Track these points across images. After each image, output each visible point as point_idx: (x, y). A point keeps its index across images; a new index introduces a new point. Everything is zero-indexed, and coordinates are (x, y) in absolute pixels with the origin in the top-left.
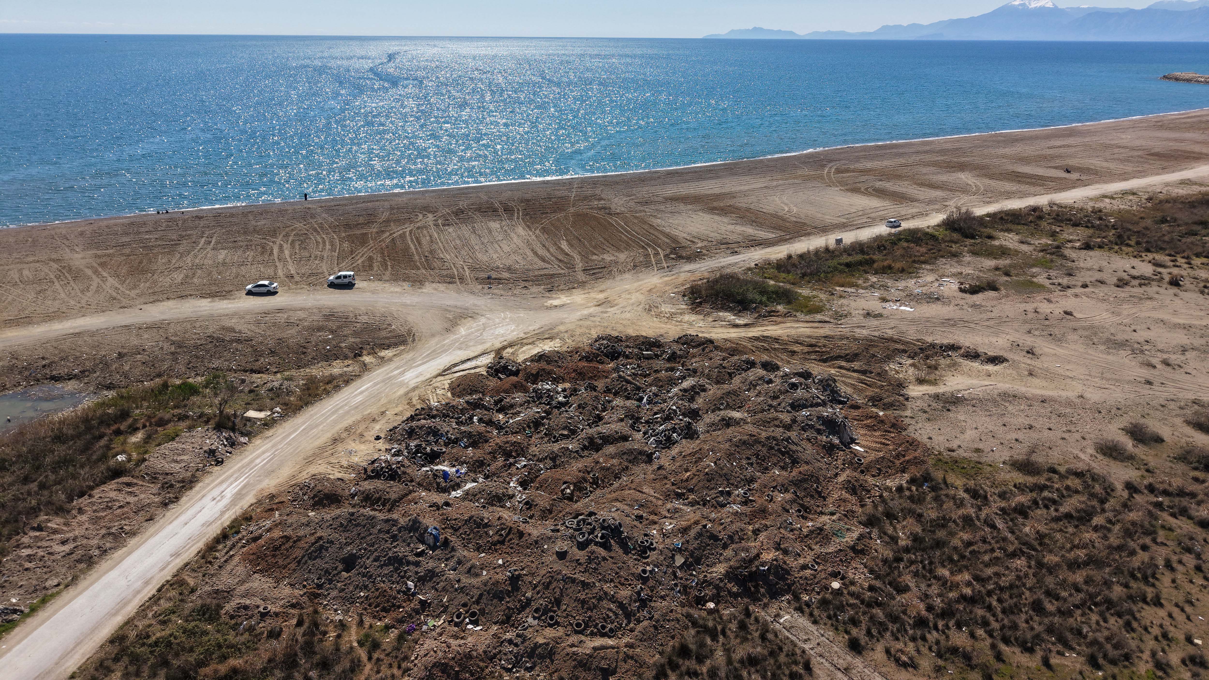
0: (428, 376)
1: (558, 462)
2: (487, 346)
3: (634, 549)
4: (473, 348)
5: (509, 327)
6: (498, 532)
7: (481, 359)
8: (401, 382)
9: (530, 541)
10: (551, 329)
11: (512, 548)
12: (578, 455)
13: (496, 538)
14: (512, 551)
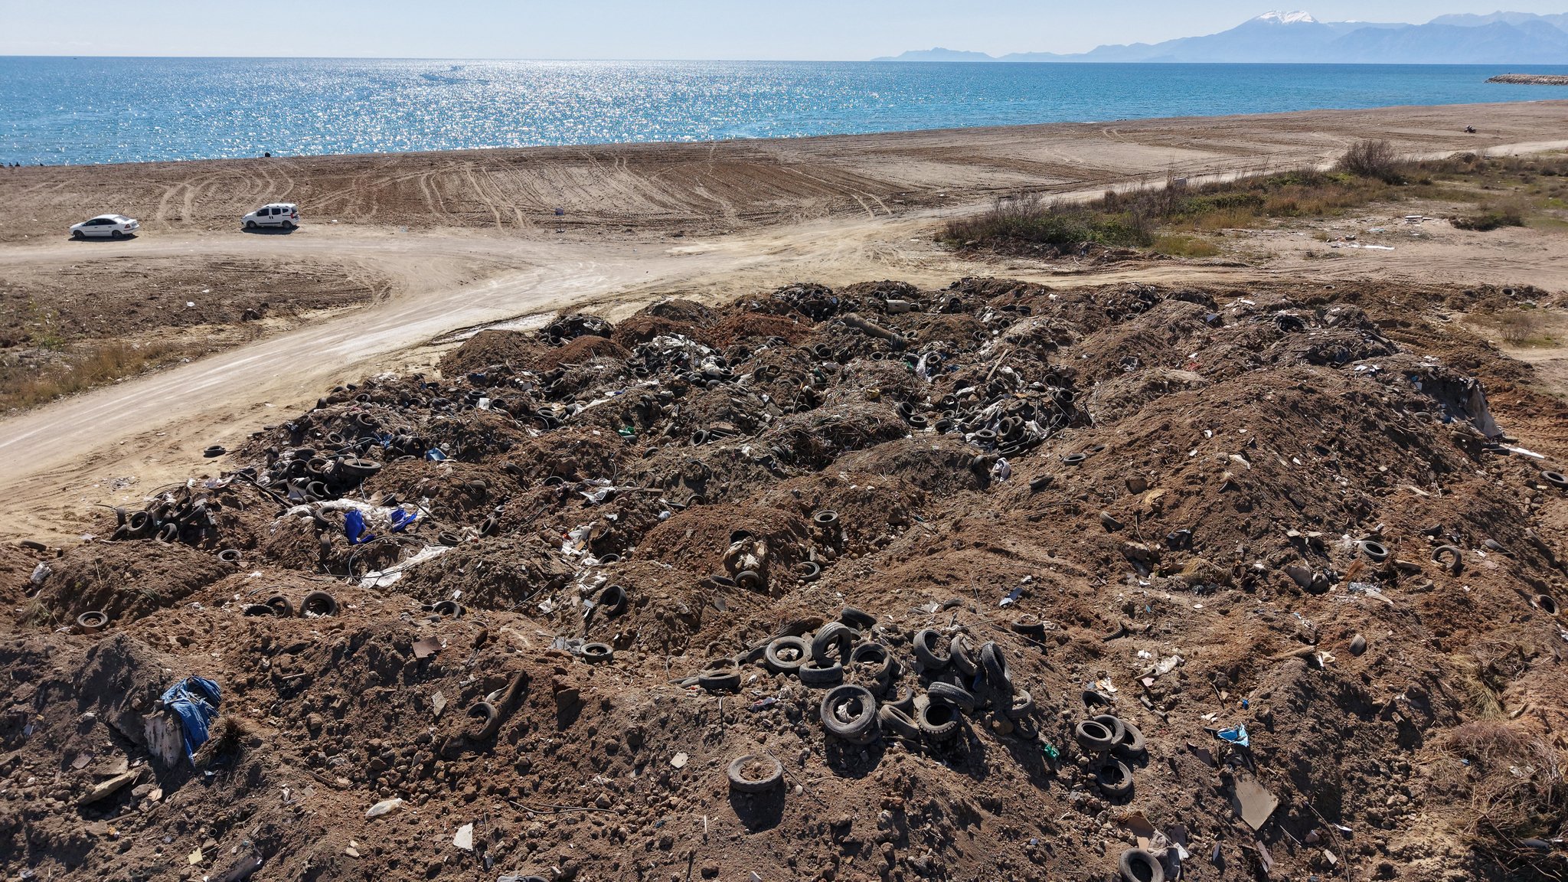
0: (398, 345)
1: (710, 492)
2: (544, 302)
3: (1066, 758)
4: (510, 306)
5: (593, 279)
6: (467, 696)
7: (526, 321)
8: (328, 354)
9: (605, 737)
10: (681, 281)
11: (524, 769)
12: (770, 468)
13: (460, 724)
14: (526, 782)
